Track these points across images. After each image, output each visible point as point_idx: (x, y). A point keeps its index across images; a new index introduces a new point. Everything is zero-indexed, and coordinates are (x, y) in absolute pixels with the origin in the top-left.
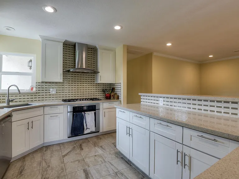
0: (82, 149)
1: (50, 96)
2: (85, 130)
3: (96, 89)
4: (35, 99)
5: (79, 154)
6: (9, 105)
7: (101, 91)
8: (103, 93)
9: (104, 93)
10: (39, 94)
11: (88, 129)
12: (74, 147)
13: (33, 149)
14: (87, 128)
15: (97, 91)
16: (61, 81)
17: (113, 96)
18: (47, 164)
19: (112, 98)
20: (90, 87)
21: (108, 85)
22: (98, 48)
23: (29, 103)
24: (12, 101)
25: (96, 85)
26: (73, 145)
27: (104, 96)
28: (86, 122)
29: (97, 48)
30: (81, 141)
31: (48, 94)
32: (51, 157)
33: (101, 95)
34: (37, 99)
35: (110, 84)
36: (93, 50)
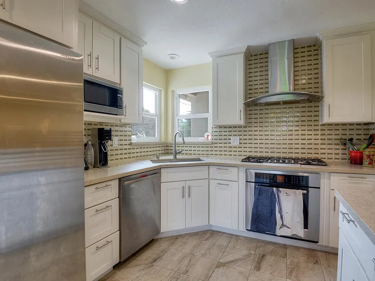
0: (258, 268)
1: (230, 149)
2: (278, 227)
3: (324, 137)
4: (211, 153)
5: (246, 277)
6: (176, 158)
7: (338, 142)
8: (342, 147)
9: (344, 148)
10: (216, 145)
11: (285, 228)
12: (249, 255)
13: (194, 228)
14: (283, 225)
15: (326, 142)
16: (242, 122)
17: (369, 157)
18: (187, 267)
19: (366, 162)
20: (306, 132)
21: (358, 127)
22: (321, 38)
23: (201, 158)
24: (179, 153)
25: (323, 128)
26: (250, 250)
27: (347, 157)
28: (280, 209)
29: (319, 39)
30: (271, 247)
31: (228, 145)
32: (203, 256)
33: (337, 151)
34: (214, 153)
35: (366, 124)
36: (312, 49)
